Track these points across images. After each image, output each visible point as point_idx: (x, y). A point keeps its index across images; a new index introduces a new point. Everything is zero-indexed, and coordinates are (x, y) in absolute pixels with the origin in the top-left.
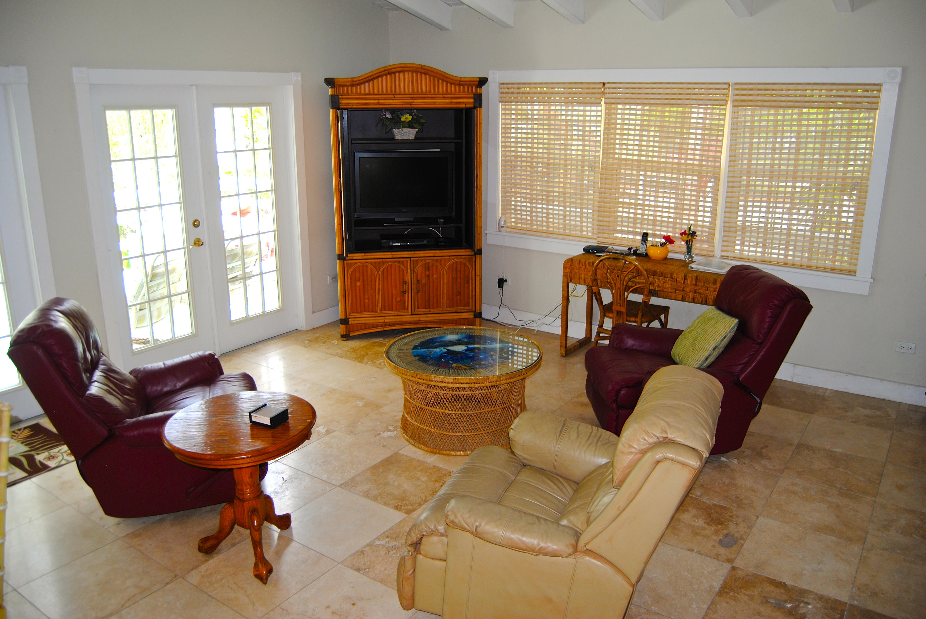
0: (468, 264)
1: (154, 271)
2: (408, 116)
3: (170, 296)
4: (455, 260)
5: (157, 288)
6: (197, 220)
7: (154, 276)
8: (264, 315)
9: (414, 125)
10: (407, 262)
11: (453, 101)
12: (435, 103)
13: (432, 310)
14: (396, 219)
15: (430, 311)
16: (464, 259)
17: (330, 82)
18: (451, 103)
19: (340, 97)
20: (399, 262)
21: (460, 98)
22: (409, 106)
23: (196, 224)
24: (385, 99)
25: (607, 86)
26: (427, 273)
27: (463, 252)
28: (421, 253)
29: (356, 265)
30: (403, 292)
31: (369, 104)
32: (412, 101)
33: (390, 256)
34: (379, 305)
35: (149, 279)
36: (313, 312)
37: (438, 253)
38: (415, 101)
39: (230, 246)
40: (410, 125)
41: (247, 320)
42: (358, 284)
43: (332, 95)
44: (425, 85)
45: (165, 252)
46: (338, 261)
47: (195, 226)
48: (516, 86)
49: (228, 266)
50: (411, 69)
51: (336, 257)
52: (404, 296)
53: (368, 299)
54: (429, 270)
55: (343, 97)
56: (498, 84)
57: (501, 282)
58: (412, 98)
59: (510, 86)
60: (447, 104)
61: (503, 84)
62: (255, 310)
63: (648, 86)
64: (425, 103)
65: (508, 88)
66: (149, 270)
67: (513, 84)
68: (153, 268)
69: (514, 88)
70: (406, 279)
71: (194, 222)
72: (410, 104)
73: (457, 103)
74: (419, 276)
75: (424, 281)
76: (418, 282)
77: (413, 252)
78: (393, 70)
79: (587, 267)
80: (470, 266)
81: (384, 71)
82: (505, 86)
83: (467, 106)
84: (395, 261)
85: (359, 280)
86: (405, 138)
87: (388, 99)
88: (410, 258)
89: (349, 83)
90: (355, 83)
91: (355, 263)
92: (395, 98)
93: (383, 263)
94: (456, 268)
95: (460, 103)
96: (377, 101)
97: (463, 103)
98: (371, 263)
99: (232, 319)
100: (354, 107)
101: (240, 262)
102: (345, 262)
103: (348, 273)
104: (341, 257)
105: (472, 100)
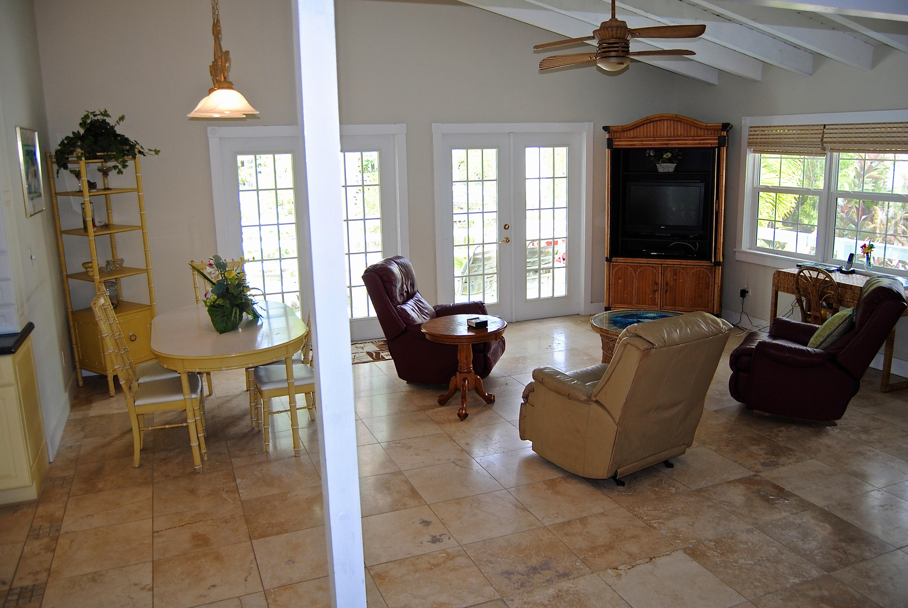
0: (708, 273)
1: (475, 257)
2: (668, 154)
3: (483, 275)
4: (698, 269)
5: (478, 269)
6: (507, 225)
7: (475, 260)
8: (553, 298)
9: (673, 161)
10: (659, 267)
11: (701, 142)
12: (686, 144)
13: (677, 308)
14: (657, 234)
15: (675, 308)
16: (706, 268)
17: (606, 128)
18: (699, 144)
19: (614, 140)
20: (653, 267)
21: (707, 139)
22: (666, 146)
23: (506, 227)
24: (647, 141)
25: (827, 127)
26: (675, 277)
27: (705, 263)
28: (670, 262)
29: (619, 267)
30: (654, 291)
31: (634, 145)
32: (668, 142)
33: (646, 262)
34: (635, 300)
35: (471, 262)
36: (591, 303)
37: (684, 262)
38: (671, 142)
39: (529, 246)
40: (670, 161)
41: (539, 301)
42: (620, 281)
43: (608, 139)
44: (680, 129)
45: (483, 244)
46: (606, 262)
47: (505, 228)
48: (761, 129)
49: (528, 260)
50: (668, 118)
51: (605, 259)
52: (655, 294)
53: (627, 293)
54: (676, 276)
55: (616, 140)
56: (748, 128)
57: (744, 293)
58: (668, 140)
59: (756, 129)
60: (695, 144)
61: (751, 127)
62: (546, 293)
63: (858, 126)
64: (679, 144)
65: (755, 131)
66: (471, 255)
67: (759, 127)
68: (474, 254)
69: (760, 131)
70: (657, 281)
71: (505, 226)
72: (667, 144)
73: (704, 144)
74: (668, 278)
75: (672, 284)
76: (667, 284)
77: (664, 260)
78: (654, 119)
79: (790, 278)
80: (710, 275)
81: (647, 120)
82: (753, 129)
83: (712, 145)
84: (648, 266)
85: (621, 279)
86: (666, 170)
87: (650, 141)
88: (661, 264)
89: (620, 130)
90: (625, 129)
91: (619, 265)
92: (655, 140)
93: (641, 266)
94: (699, 276)
95: (707, 144)
96: (641, 143)
97: (709, 144)
98: (631, 266)
99: (528, 298)
100: (624, 147)
101: (537, 259)
102: (611, 263)
103: (612, 272)
104: (608, 260)
105: (717, 141)
